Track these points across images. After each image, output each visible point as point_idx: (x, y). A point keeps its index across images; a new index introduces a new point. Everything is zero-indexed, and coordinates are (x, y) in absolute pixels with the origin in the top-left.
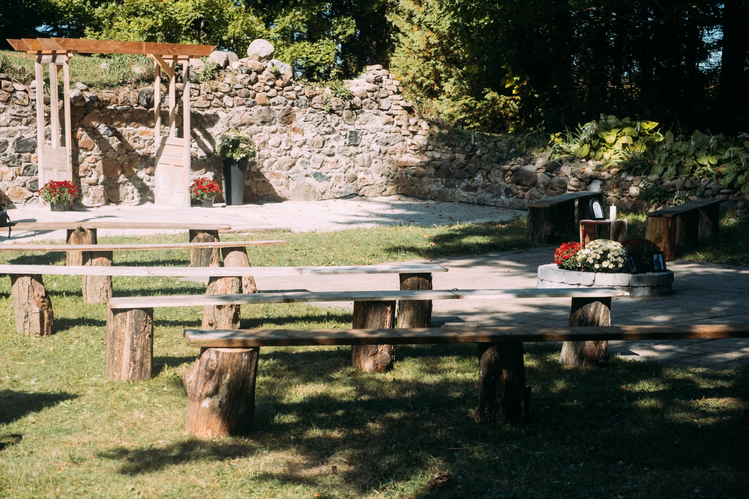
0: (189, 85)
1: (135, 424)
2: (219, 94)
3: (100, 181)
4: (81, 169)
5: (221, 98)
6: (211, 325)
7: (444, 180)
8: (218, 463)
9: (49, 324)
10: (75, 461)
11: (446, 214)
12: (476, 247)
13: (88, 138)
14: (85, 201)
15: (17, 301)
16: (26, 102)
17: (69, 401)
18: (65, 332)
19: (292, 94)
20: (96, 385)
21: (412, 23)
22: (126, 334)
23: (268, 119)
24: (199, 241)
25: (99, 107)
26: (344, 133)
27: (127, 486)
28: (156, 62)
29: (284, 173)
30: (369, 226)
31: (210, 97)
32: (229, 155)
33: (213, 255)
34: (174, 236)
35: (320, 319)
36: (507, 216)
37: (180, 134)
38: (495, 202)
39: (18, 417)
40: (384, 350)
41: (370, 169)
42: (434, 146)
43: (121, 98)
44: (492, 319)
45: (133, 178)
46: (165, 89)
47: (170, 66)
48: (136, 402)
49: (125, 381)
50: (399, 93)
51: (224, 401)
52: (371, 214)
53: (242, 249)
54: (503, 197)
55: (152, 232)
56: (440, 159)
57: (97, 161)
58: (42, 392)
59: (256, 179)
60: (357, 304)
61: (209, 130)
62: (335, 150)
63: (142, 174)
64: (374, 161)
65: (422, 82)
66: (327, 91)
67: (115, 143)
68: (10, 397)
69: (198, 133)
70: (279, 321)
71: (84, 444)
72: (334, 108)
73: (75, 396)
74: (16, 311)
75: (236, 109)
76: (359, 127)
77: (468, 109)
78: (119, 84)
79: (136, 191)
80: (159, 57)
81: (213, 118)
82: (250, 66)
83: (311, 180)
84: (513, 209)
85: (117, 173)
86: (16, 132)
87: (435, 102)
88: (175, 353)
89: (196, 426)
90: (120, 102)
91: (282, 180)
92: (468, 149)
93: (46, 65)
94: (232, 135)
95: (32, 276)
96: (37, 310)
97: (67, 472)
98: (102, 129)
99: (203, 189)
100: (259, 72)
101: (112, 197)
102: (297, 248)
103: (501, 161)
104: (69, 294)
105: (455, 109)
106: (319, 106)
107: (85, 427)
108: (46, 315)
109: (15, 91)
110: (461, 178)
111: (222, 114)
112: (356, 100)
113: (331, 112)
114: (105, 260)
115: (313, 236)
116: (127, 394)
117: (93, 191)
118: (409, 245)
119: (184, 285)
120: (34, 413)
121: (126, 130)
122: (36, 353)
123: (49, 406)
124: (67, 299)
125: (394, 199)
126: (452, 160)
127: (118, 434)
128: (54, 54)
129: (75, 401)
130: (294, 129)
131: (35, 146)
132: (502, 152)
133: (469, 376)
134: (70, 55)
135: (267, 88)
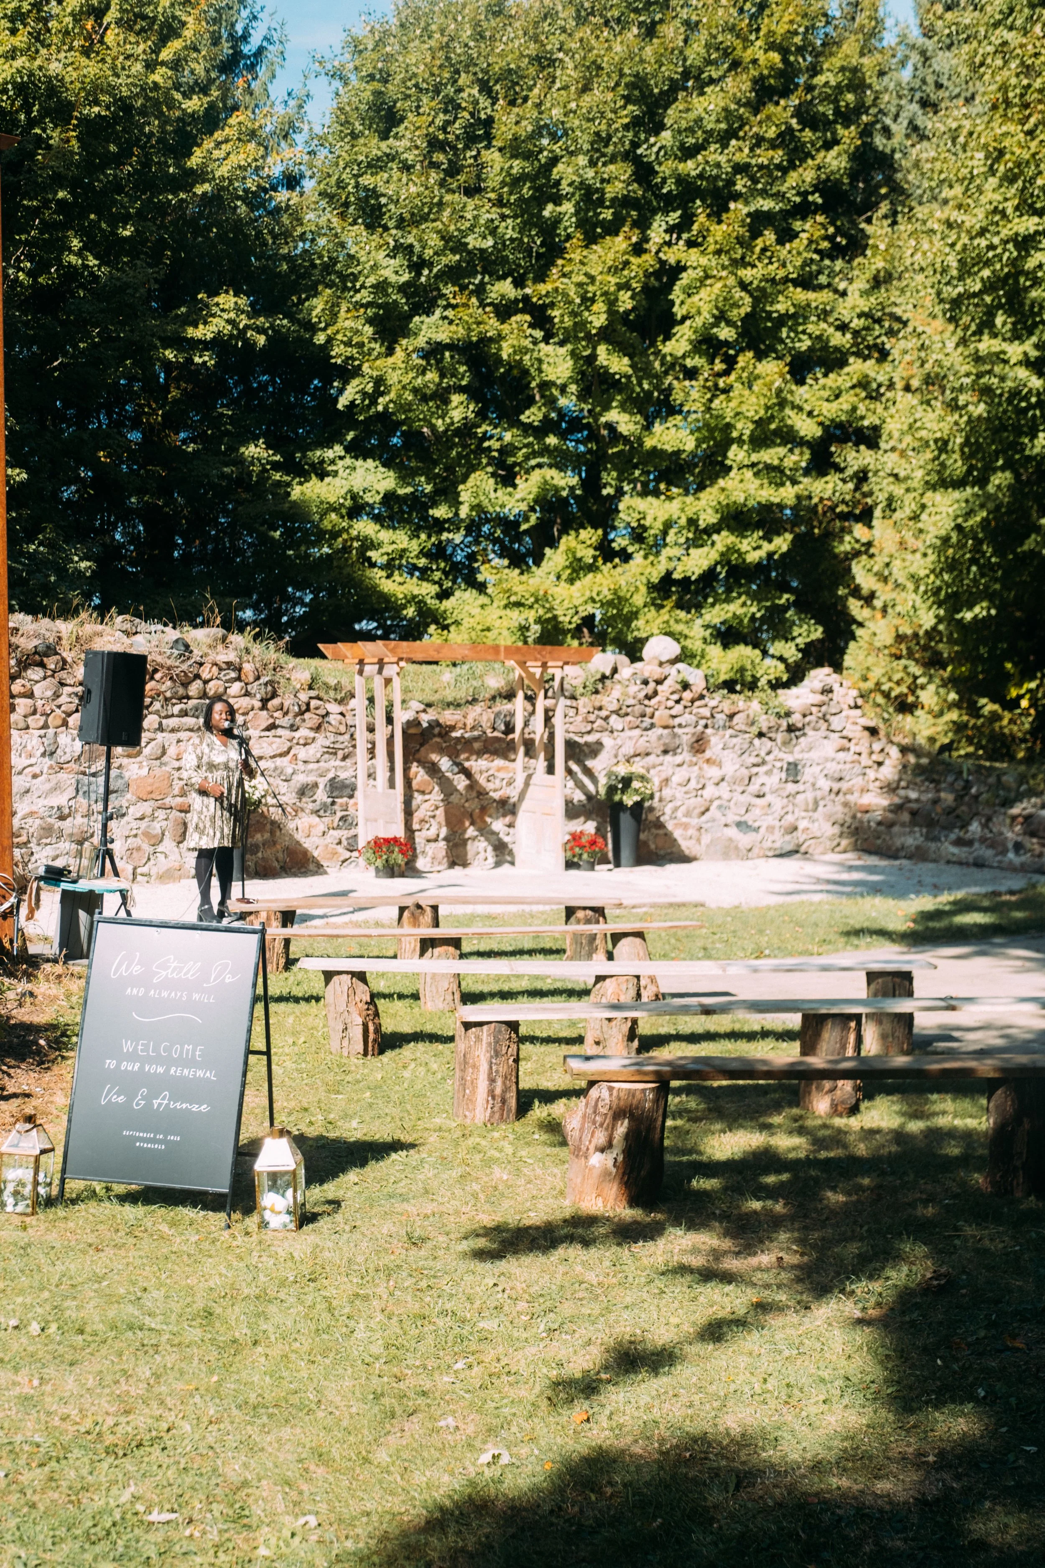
0: (563, 702)
1: (496, 1188)
2: (604, 713)
3: (442, 836)
4: (417, 816)
5: (606, 719)
6: (597, 1043)
7: (924, 830)
8: (614, 1248)
9: (375, 1040)
10: (415, 1242)
11: (928, 880)
12: (975, 930)
13: (426, 777)
14: (421, 863)
15: (332, 1008)
16: (342, 729)
17: (404, 1153)
18: (397, 1051)
19: (706, 712)
20: (440, 1130)
21: (874, 608)
22: (482, 1057)
23: (672, 746)
24: (578, 922)
25: (440, 735)
26: (778, 764)
27: (487, 1280)
28: (518, 672)
29: (695, 821)
30: (817, 897)
31: (592, 717)
32: (617, 798)
33: (598, 942)
34: (542, 913)
35: (751, 1036)
36: (1017, 882)
37: (551, 770)
38: (1000, 862)
39: (335, 1175)
40: (846, 1087)
41: (816, 815)
42: (909, 783)
43: (470, 722)
44: (1002, 1037)
45: (485, 831)
46: (530, 708)
47: (538, 676)
48: (497, 1154)
49: (480, 1124)
50: (857, 707)
51: (620, 1158)
52: (819, 881)
53: (640, 935)
54: (1011, 855)
55: (512, 908)
56: (917, 801)
57: (437, 808)
58: (366, 1138)
59: (654, 831)
60: (805, 1017)
61: (589, 763)
62: (766, 789)
63: (498, 825)
64: (822, 803)
65: (891, 689)
66: (755, 706)
67: (461, 782)
68: (323, 1146)
69: (575, 767)
70: (693, 1038)
71: (426, 1217)
72: (764, 730)
73: (412, 1146)
74: (331, 1023)
75: (628, 733)
76: (799, 756)
77: (959, 728)
78: (467, 702)
79: (490, 849)
80: (522, 664)
81: (595, 747)
82: (646, 675)
83: (733, 832)
84: (1026, 871)
85: (463, 823)
86: (328, 770)
87: (909, 718)
88: (549, 1083)
89: (581, 1193)
90: (468, 727)
91: (691, 832)
92: (959, 784)
93: (369, 679)
94: (622, 770)
95: (353, 974)
96: (360, 1021)
97: (403, 1257)
98: (445, 763)
99: (582, 847)
100: (659, 682)
101: (458, 857)
102: (715, 930)
103: (1008, 803)
104: (401, 996)
105: (939, 729)
106: (744, 728)
107: (427, 1192)
108: (371, 1028)
109: (328, 714)
110: (949, 828)
111: (607, 741)
112: (796, 719)
113: (761, 735)
114: (451, 949)
115: (736, 913)
116: (484, 1143)
117: (431, 848)
118: (876, 926)
119: (559, 985)
120: (358, 1170)
121: (478, 765)
122: (358, 1082)
123: (377, 1160)
124: (399, 1004)
125: (851, 858)
126: (936, 801)
127: (473, 1202)
128: (381, 664)
129: (412, 1152)
130: (708, 761)
131: (354, 789)
132: (1008, 789)
133: (971, 1123)
134: (402, 664)
135: (670, 703)
